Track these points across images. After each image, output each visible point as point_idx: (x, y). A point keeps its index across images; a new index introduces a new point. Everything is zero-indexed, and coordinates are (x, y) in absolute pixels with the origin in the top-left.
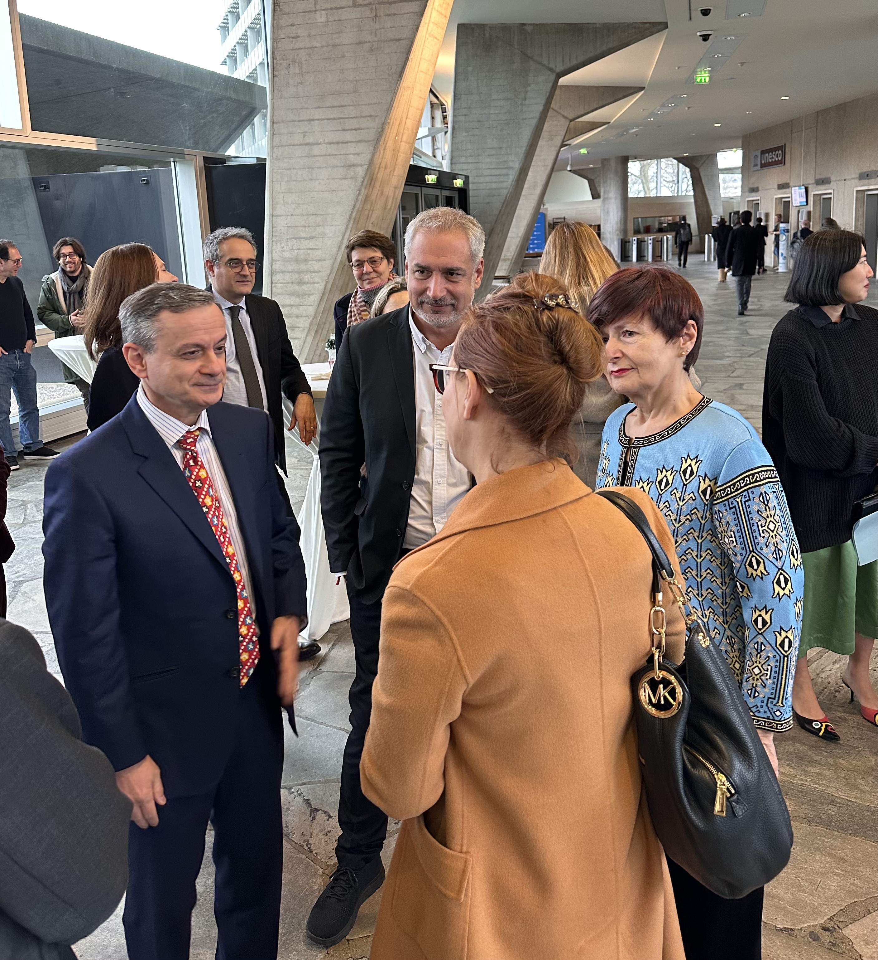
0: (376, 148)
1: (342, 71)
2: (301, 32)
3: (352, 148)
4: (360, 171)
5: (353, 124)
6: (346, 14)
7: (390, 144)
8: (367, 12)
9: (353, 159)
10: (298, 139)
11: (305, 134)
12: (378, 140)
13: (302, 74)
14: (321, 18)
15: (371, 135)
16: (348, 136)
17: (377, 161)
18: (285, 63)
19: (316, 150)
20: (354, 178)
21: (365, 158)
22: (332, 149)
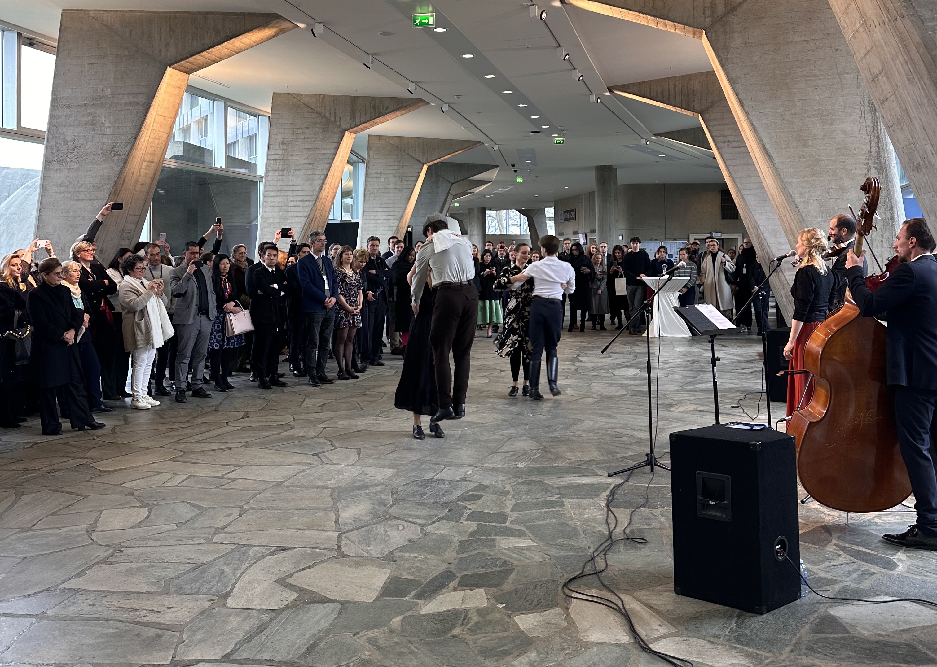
0: (400, 221)
1: (389, 197)
2: (375, 183)
3: (391, 221)
4: (394, 229)
5: (392, 213)
6: (391, 179)
7: (404, 220)
8: (398, 179)
9: (392, 225)
10: (372, 217)
11: (375, 216)
12: (401, 219)
13: (375, 197)
14: (382, 179)
15: (399, 217)
16: (390, 217)
17: (400, 226)
18: (369, 193)
19: (379, 221)
20: (392, 231)
21: (396, 224)
22: (385, 221)
